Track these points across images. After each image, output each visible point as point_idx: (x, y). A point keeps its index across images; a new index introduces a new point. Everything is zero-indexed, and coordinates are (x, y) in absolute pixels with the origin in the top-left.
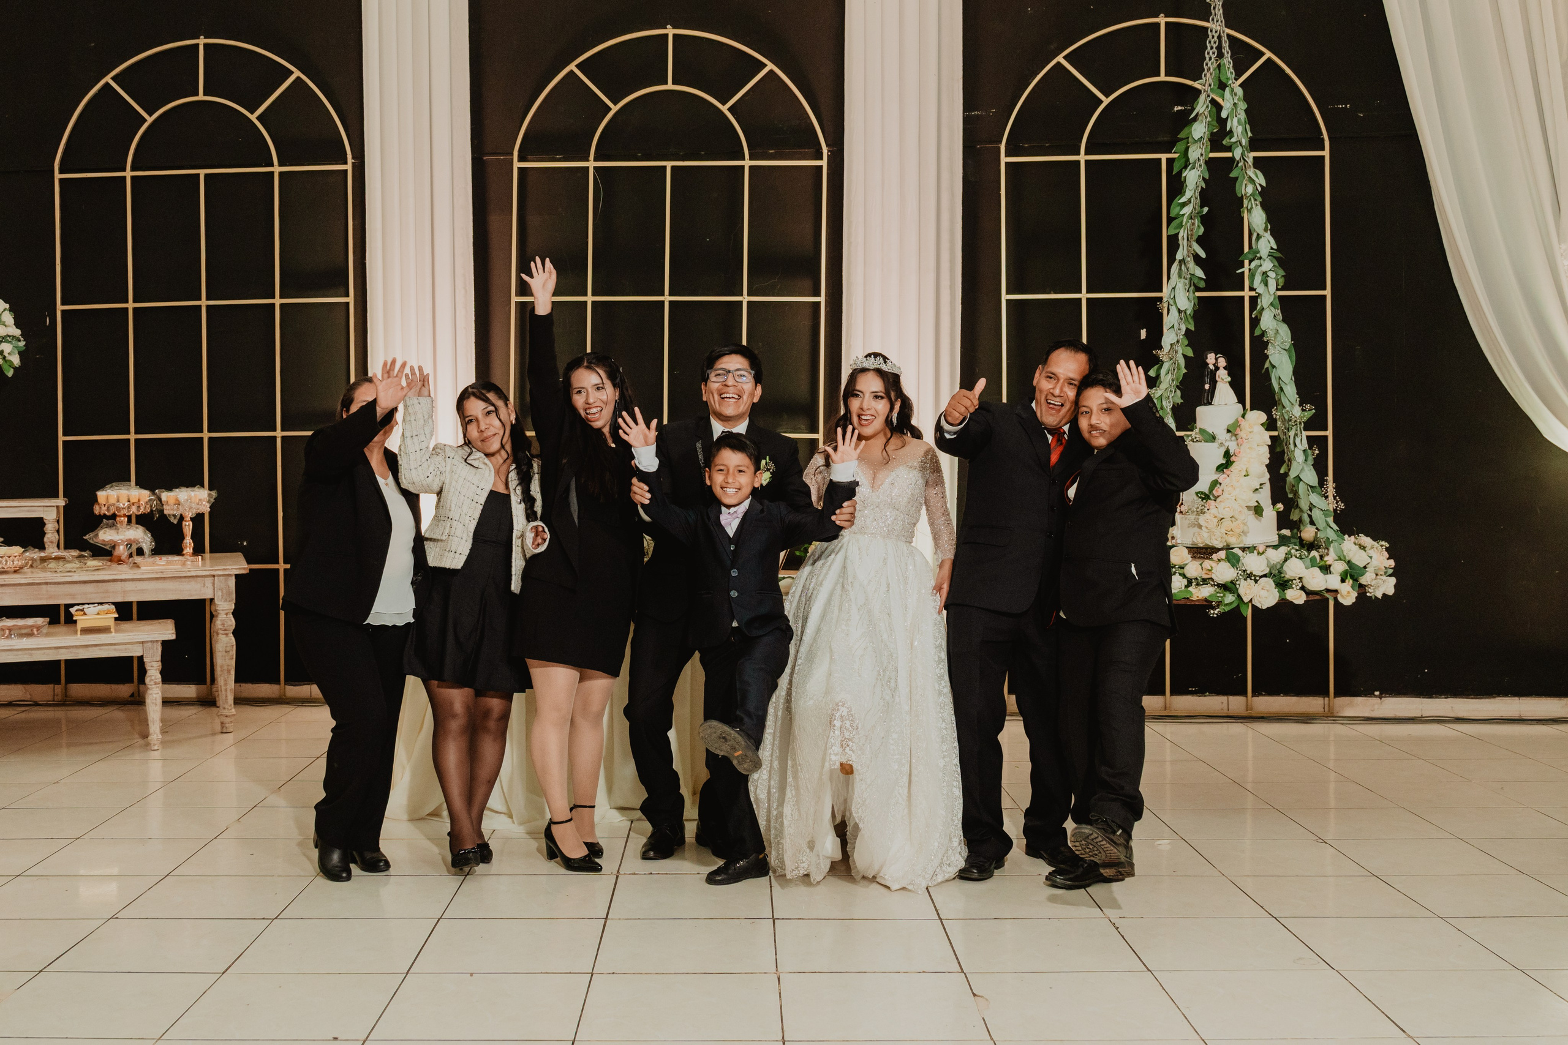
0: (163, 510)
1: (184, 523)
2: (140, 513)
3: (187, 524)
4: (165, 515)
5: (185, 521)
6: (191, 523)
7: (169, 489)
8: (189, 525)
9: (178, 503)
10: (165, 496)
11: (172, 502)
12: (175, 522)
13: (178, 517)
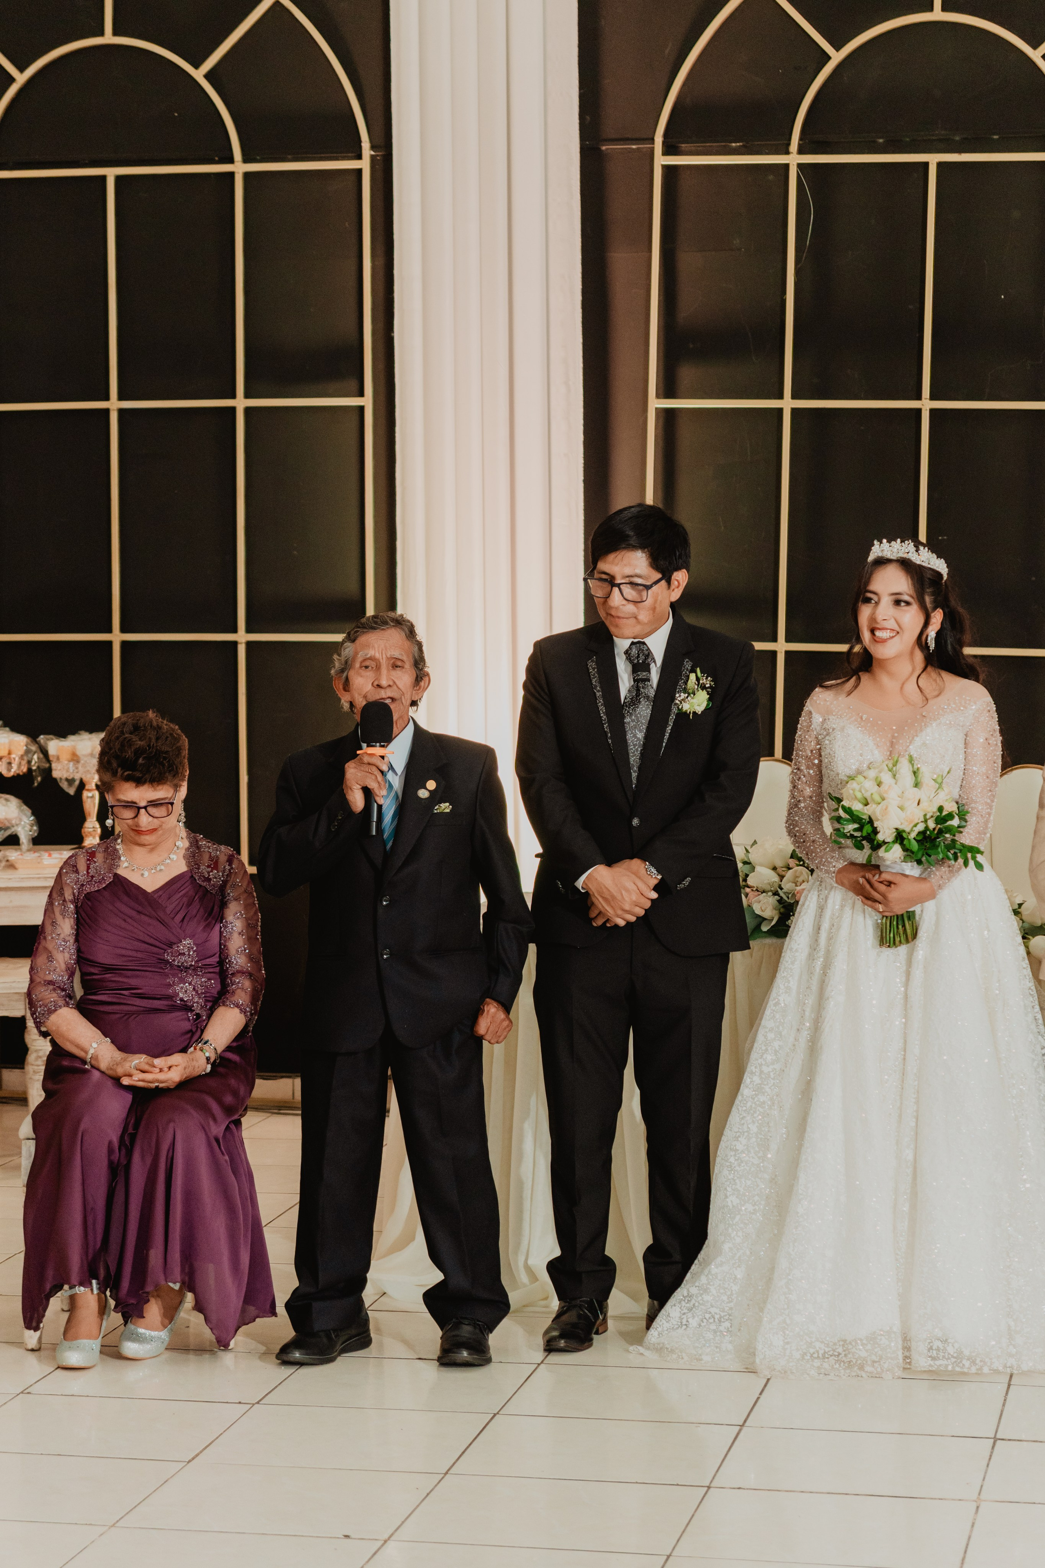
0: (50, 770)
1: (86, 794)
2: (11, 774)
3: (90, 794)
4: (55, 780)
5: (88, 790)
6: (97, 794)
7: (62, 734)
8: (93, 797)
9: (75, 758)
10: (54, 746)
11: (64, 757)
12: (72, 791)
13: (77, 783)
